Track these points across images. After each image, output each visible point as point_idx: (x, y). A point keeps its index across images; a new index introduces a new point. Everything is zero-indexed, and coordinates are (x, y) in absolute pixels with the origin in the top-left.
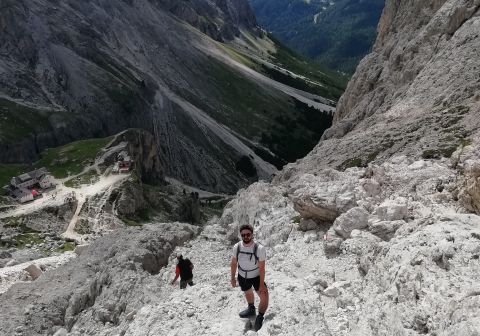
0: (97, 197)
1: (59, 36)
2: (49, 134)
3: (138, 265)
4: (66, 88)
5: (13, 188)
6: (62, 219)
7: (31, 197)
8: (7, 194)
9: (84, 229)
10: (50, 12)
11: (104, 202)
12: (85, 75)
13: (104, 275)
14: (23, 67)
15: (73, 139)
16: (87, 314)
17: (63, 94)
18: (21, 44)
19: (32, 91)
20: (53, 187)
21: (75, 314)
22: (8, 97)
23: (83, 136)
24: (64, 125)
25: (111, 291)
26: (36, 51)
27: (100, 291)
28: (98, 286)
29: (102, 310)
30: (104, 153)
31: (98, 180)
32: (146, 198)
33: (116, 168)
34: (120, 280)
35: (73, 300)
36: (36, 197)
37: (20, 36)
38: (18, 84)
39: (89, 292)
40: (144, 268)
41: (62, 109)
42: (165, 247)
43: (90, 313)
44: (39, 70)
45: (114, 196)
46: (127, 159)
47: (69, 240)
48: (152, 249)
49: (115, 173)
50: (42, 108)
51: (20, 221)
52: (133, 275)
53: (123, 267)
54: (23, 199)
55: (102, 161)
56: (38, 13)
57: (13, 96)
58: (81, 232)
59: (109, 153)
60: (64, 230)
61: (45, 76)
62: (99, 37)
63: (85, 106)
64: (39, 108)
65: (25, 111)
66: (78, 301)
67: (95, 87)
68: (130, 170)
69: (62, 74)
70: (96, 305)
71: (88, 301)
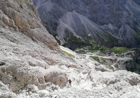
0: (122, 61)
1: (128, 23)
2: (117, 44)
3: (128, 81)
4: (124, 35)
5: (105, 52)
6: (112, 62)
7: (108, 55)
8: (104, 53)
9: (116, 67)
10: (128, 17)
11: (123, 62)
12: (131, 33)
13: (119, 79)
14: (117, 28)
15: (121, 46)
16: (112, 85)
17: (124, 36)
18: (118, 24)
19: (117, 34)
20: (113, 55)
21: (110, 83)
22: (111, 34)
23: (124, 46)
24: (121, 43)
25: (119, 83)
26: (121, 26)
27: (117, 82)
28: (117, 81)
29: (116, 86)
30: (128, 52)
31: (124, 57)
32: (135, 66)
33: (130, 56)
34: (123, 82)
35: (110, 80)
36: (109, 56)
37: (119, 22)
38: (114, 32)
39: (114, 81)
40: (130, 82)
41: (122, 39)
42: (137, 81)
43: (113, 85)
44: (120, 30)
45: (126, 62)
46: (133, 55)
47: (112, 67)
48: (133, 80)
49: (129, 57)
50: (118, 38)
51: (104, 59)
52: (126, 83)
53: (124, 80)
54: (106, 55)
55: (127, 53)
56: (125, 17)
57: (113, 34)
58: (115, 67)
59: (129, 52)
60: (112, 65)
61: (121, 31)
62: (138, 24)
63: (128, 40)
64: (117, 38)
65: (114, 38)
66: (111, 81)
67: (132, 36)
68: (133, 58)
69: (125, 31)
70: (115, 84)
71: (113, 83)
